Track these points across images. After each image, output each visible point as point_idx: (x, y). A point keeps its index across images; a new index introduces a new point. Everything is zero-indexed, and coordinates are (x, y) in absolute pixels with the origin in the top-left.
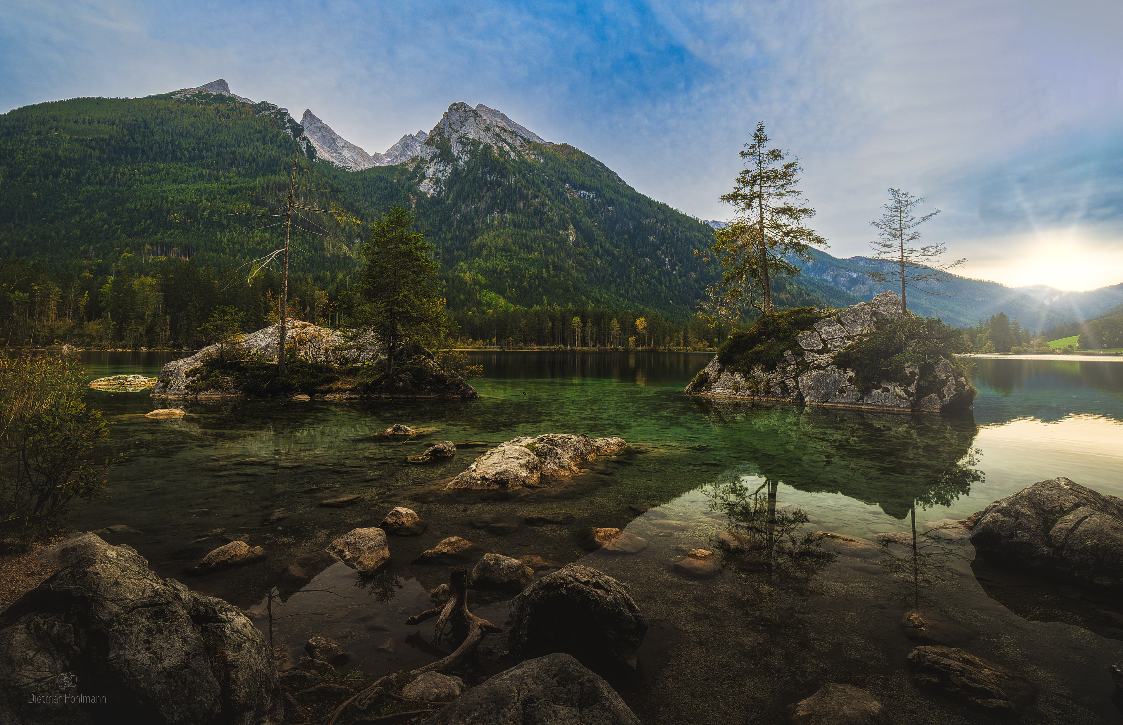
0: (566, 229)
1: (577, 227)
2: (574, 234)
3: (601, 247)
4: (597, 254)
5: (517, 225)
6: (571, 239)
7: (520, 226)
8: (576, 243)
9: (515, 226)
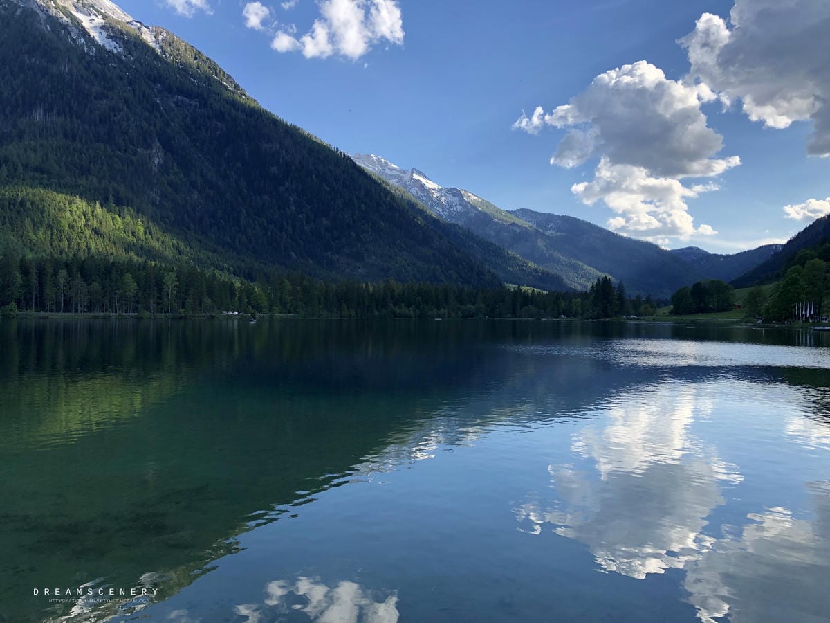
0: (149, 147)
1: (167, 146)
2: (161, 155)
3: (202, 175)
4: (193, 185)
5: (70, 136)
6: (156, 162)
7: (74, 138)
8: (164, 169)
9: (66, 136)
